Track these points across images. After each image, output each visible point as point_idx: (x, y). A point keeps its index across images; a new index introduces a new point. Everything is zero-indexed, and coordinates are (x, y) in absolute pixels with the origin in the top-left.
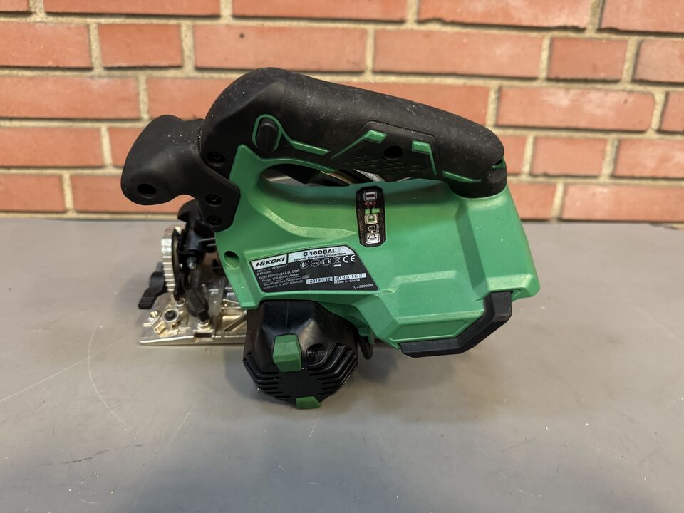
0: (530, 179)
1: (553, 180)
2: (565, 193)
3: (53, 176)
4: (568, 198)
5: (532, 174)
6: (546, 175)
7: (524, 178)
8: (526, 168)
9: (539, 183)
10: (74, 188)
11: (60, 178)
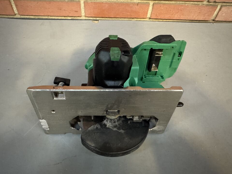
1: (217, 4)
2: (220, 10)
5: (208, 1)
6: (215, 2)
7: (205, 3)
9: (211, 5)
10: (16, 5)
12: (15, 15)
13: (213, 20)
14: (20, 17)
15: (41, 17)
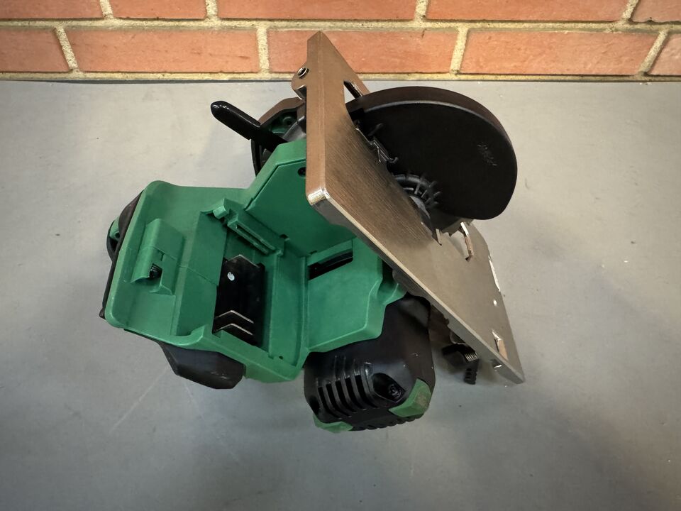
0: (628, 26)
1: (655, 27)
2: (665, 43)
3: (45, 29)
4: (666, 50)
5: (630, 21)
6: (650, 22)
7: (621, 25)
8: (627, 14)
9: (638, 30)
10: (73, 45)
11: (54, 31)
12: (71, 70)
13: (646, 74)
14: (84, 77)
15: (143, 75)
